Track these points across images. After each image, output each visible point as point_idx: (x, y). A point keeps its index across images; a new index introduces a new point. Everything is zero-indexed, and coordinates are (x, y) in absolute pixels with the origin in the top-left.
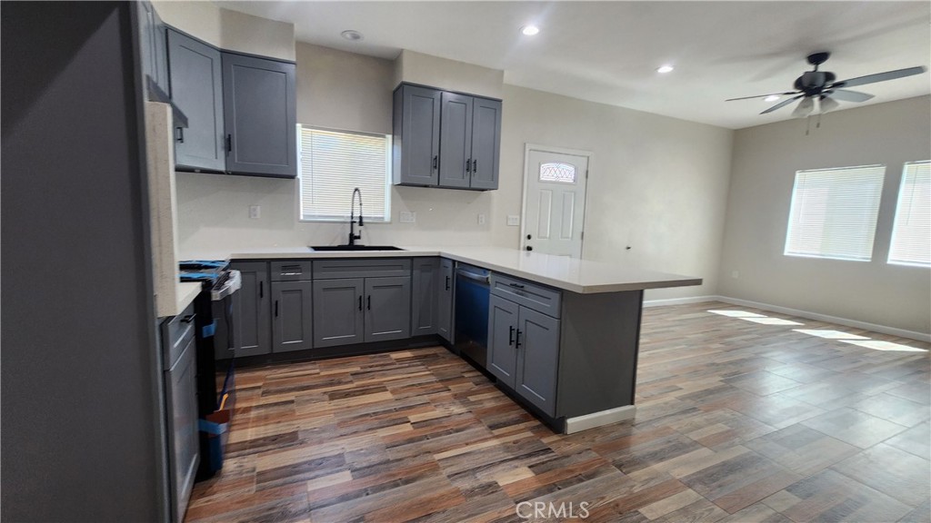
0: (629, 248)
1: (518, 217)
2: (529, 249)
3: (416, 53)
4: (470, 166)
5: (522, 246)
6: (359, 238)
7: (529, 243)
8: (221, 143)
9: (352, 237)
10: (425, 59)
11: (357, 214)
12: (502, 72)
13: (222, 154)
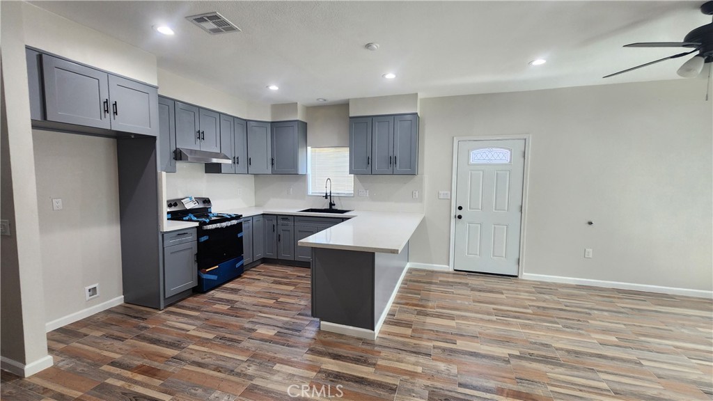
0: (590, 223)
1: (449, 192)
2: (460, 217)
3: (356, 99)
4: (392, 161)
5: (453, 215)
6: (334, 205)
7: (459, 212)
8: (270, 162)
9: (331, 205)
10: (363, 101)
11: (328, 192)
12: (417, 94)
13: (270, 166)
